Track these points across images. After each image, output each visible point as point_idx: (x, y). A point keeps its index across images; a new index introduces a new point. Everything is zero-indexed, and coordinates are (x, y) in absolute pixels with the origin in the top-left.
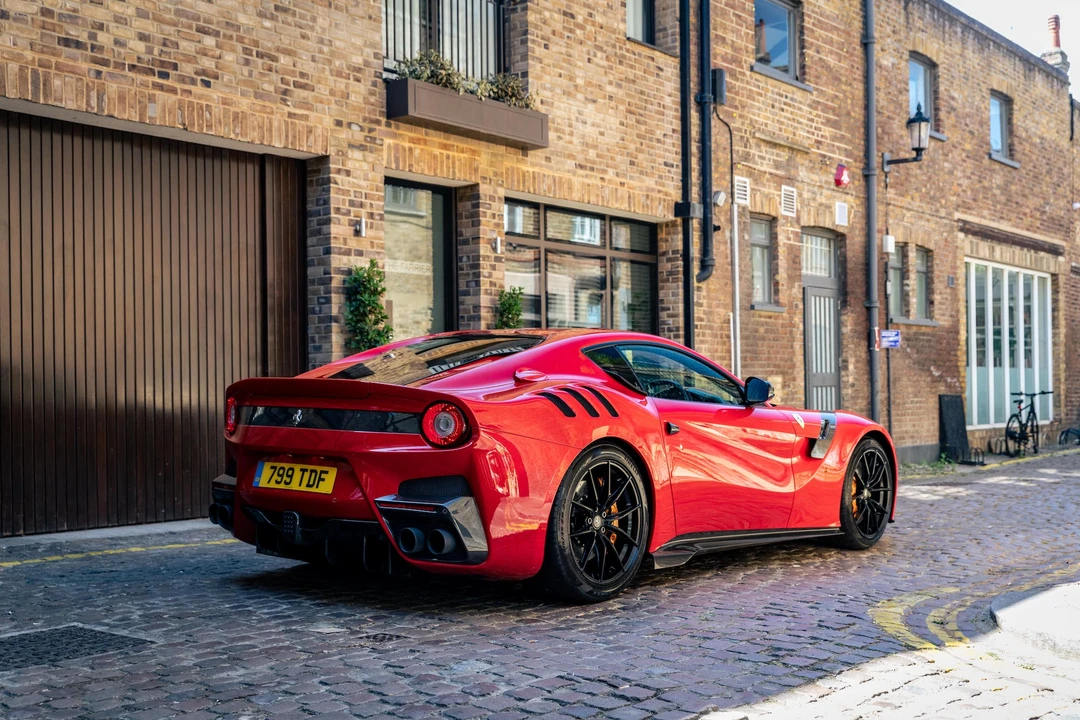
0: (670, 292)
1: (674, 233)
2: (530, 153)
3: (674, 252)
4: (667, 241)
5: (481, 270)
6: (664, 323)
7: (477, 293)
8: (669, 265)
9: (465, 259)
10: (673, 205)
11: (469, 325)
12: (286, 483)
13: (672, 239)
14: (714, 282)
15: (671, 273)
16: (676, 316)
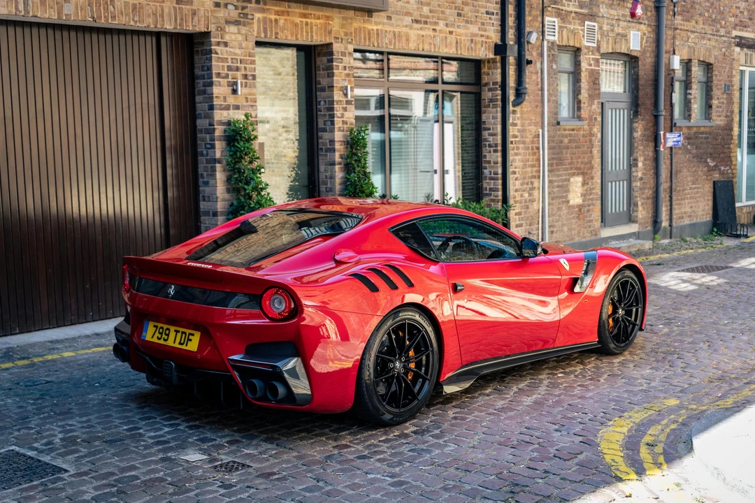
0: (491, 115)
1: (494, 68)
2: (375, 14)
3: (494, 84)
4: (488, 74)
5: (335, 112)
6: (486, 140)
7: (332, 131)
8: (490, 94)
9: (322, 103)
10: (492, 45)
11: (326, 155)
12: (165, 340)
13: (492, 73)
14: (526, 105)
15: (491, 101)
16: (495, 135)
